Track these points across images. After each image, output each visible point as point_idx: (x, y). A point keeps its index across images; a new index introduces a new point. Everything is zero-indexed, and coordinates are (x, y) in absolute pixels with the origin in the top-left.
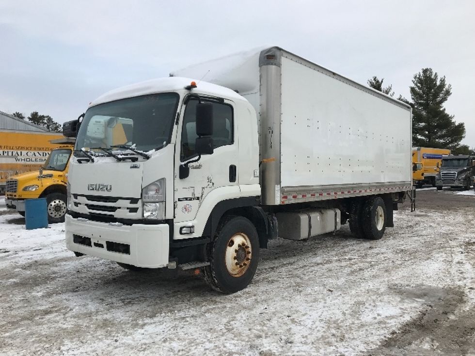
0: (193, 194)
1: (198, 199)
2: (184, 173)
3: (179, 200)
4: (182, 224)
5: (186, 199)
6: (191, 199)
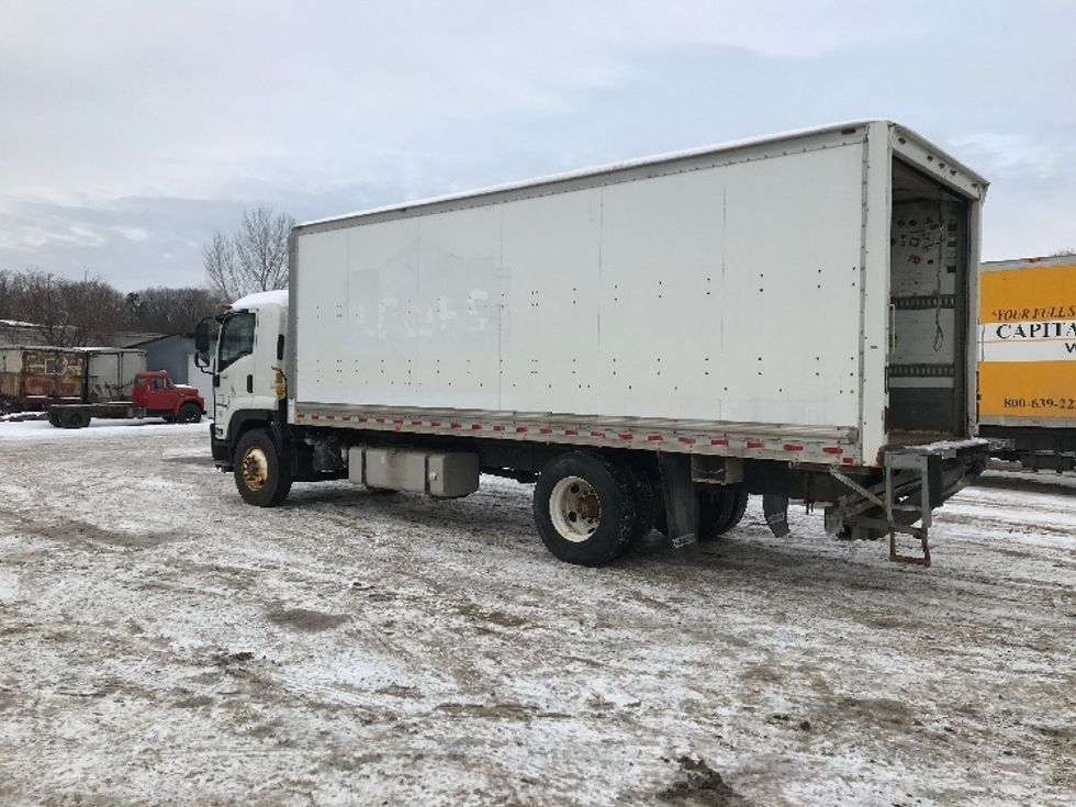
0: (224, 400)
1: (226, 406)
6: (222, 406)
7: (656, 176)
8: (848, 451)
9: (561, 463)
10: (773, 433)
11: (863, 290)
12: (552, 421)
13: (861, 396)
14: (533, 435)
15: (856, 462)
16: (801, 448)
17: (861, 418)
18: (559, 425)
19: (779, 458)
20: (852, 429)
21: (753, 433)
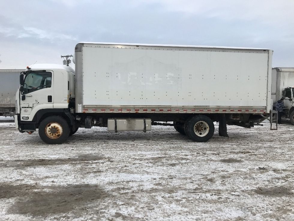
0: (29, 106)
1: (31, 108)
2: (24, 98)
3: (22, 107)
4: (24, 116)
5: (25, 107)
6: (27, 108)
7: (225, 52)
8: (265, 111)
9: (198, 118)
10: (251, 108)
11: (268, 81)
12: (196, 108)
13: (267, 100)
14: (189, 112)
15: (266, 113)
16: (256, 111)
17: (267, 104)
18: (197, 109)
19: (252, 113)
20: (265, 106)
21: (247, 109)
